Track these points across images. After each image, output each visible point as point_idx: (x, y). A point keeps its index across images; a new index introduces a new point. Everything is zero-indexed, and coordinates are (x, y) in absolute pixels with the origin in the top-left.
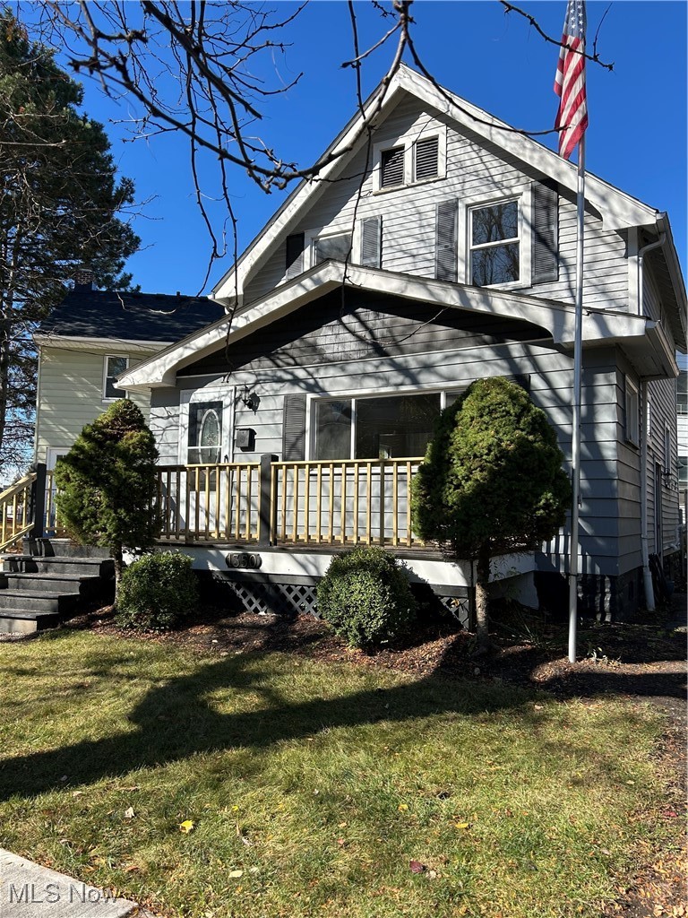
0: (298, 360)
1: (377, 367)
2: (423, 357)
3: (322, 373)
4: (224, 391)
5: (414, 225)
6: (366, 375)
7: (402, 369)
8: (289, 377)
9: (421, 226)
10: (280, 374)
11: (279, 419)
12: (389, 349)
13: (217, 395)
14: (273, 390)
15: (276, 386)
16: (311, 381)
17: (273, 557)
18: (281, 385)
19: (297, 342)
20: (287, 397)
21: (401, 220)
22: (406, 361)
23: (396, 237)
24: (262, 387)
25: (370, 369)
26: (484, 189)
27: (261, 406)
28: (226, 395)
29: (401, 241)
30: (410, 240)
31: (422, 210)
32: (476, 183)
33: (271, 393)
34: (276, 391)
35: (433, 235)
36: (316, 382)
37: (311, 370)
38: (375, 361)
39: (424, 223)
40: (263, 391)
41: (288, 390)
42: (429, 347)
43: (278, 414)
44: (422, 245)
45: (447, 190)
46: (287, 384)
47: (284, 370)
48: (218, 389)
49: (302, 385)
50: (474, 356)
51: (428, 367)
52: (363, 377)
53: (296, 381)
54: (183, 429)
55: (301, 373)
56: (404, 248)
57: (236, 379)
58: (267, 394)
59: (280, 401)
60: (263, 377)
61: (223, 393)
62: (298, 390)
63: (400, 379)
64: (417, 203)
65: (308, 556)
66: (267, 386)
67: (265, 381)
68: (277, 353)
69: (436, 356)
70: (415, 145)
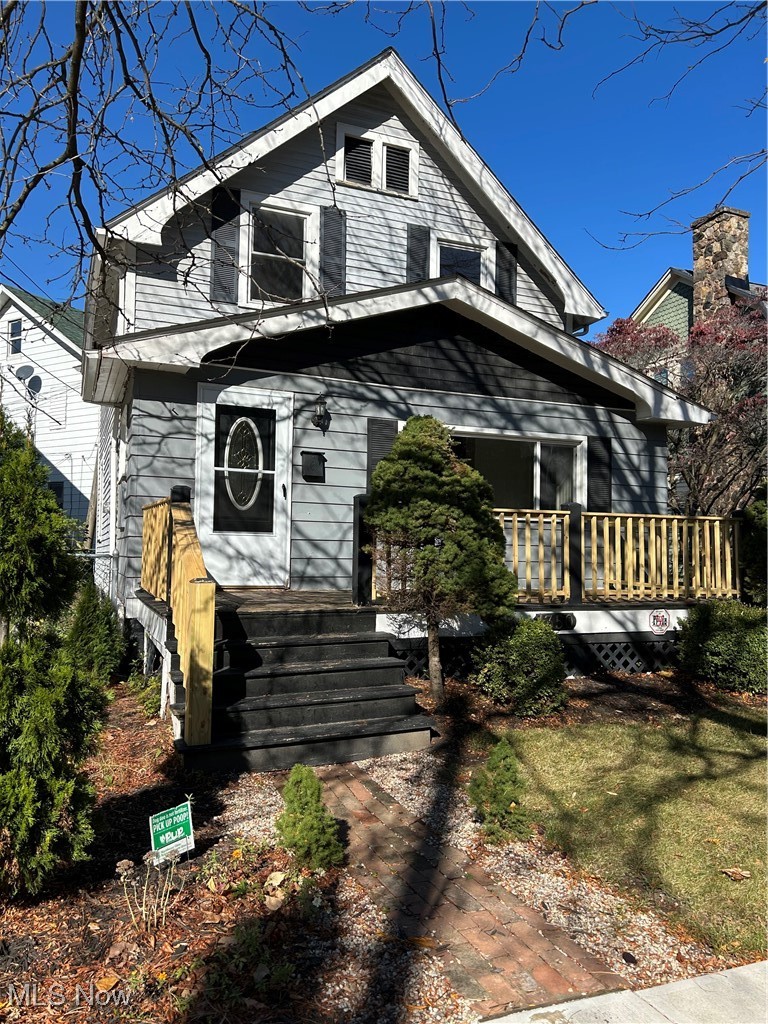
0: (386, 378)
1: (479, 405)
2: (525, 402)
3: (416, 400)
4: (277, 397)
5: (383, 238)
6: (467, 412)
7: (504, 412)
8: (374, 396)
9: (392, 243)
10: (361, 390)
11: (362, 446)
12: (492, 389)
13: (266, 400)
14: (351, 408)
15: (357, 405)
16: (403, 407)
17: (590, 617)
18: (363, 404)
19: (384, 356)
20: (371, 421)
21: (370, 228)
22: (508, 405)
23: (362, 243)
24: (335, 403)
25: (472, 406)
26: (456, 229)
27: (334, 425)
28: (281, 404)
29: (368, 250)
30: (378, 253)
31: (393, 224)
32: (448, 220)
33: (349, 412)
34: (357, 410)
35: (404, 257)
36: (409, 409)
37: (403, 393)
38: (477, 397)
39: (395, 240)
40: (337, 407)
41: (371, 412)
42: (531, 394)
43: (359, 440)
44: (392, 264)
45: (418, 214)
46: (370, 405)
47: (367, 387)
48: (268, 392)
49: (392, 410)
50: (569, 413)
51: (530, 416)
52: (464, 414)
53: (382, 403)
54: (205, 441)
55: (390, 395)
56: (372, 259)
57: (295, 384)
58: (343, 411)
59: (361, 425)
60: (336, 390)
61: (275, 400)
62: (386, 415)
63: (502, 423)
64: (388, 215)
65: (626, 612)
66: (343, 402)
67: (340, 395)
68: (357, 363)
69: (538, 405)
70: (385, 148)
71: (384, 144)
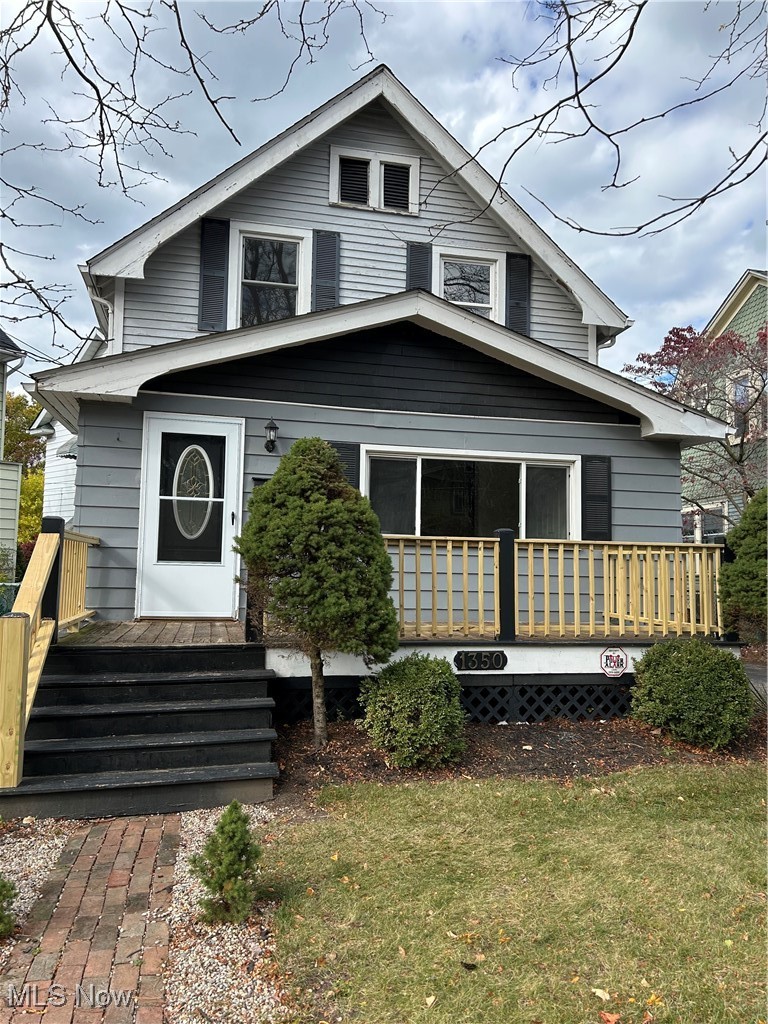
4: (227, 423)
26: (461, 243)
28: (230, 429)
32: (451, 235)
40: (292, 432)
45: (419, 231)
47: (325, 410)
70: (383, 167)
71: (381, 163)
